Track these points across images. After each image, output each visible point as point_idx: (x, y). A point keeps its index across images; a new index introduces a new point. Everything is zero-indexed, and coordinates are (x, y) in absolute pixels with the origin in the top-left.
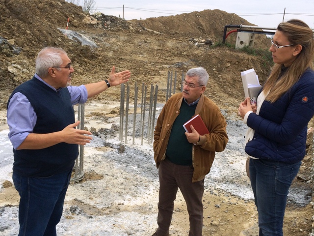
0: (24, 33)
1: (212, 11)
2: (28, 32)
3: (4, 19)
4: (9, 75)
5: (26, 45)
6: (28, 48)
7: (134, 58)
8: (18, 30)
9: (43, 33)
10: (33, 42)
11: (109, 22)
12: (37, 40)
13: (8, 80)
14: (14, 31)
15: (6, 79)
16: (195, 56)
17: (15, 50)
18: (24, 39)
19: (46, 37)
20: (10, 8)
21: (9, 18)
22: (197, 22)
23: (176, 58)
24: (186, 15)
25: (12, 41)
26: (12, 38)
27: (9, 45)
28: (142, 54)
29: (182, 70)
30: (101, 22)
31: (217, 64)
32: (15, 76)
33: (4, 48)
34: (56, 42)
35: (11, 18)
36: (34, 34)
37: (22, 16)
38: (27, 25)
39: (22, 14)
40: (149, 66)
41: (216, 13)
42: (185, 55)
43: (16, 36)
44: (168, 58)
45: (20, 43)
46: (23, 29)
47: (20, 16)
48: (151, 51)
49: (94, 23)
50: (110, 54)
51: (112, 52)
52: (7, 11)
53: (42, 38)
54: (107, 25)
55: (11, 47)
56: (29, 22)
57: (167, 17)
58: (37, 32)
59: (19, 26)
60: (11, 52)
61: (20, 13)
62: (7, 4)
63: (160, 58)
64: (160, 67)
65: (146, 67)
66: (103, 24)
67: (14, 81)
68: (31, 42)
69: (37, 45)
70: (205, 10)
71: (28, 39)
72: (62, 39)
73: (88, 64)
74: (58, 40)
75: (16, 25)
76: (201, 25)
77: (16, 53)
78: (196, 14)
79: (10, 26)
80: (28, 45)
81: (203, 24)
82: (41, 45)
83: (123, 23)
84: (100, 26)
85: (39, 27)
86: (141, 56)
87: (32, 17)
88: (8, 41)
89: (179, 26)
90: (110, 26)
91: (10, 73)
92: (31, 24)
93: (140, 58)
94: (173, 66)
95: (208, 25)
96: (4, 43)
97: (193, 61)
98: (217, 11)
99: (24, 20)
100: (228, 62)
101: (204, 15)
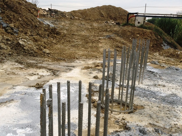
0: (18, 20)
1: (107, 6)
2: (20, 19)
3: (4, 12)
4: (21, 46)
5: (20, 27)
6: (22, 29)
7: (80, 34)
8: (14, 18)
9: (29, 20)
10: (24, 25)
11: (54, 13)
12: (26, 24)
13: (20, 49)
14: (11, 19)
15: (19, 49)
16: (115, 31)
17: (15, 30)
18: (18, 23)
19: (31, 22)
20: (7, 5)
21: (7, 11)
22: (100, 13)
23: (104, 33)
24: (93, 8)
25: (12, 25)
26: (12, 23)
27: (11, 27)
28: (83, 31)
29: (112, 40)
30: (49, 13)
31: (131, 35)
32: (24, 46)
33: (8, 30)
34: (37, 25)
35: (8, 11)
36: (24, 21)
37: (14, 9)
38: (18, 15)
39: (14, 8)
40: (92, 38)
41: (110, 7)
42: (109, 31)
43: (14, 22)
44: (100, 33)
45: (17, 26)
46: (17, 17)
47: (13, 9)
48: (88, 29)
49: (45, 14)
50: (65, 32)
51: (66, 30)
52: (5, 6)
53: (29, 23)
54: (53, 15)
55: (12, 29)
56: (19, 13)
57: (83, 10)
58: (25, 19)
59: (14, 16)
60: (13, 32)
61: (13, 8)
62: (5, 2)
63: (95, 33)
64: (98, 38)
65: (90, 38)
66: (51, 14)
67: (24, 50)
68: (22, 25)
69: (26, 27)
70: (103, 6)
71: (20, 24)
72: (39, 23)
73: (57, 38)
74: (37, 24)
75: (12, 15)
76: (102, 14)
77: (15, 32)
78: (98, 8)
79: (8, 16)
80: (21, 27)
81: (103, 13)
82: (29, 27)
83: (62, 14)
84: (49, 16)
85: (26, 16)
86: (83, 32)
87: (21, 10)
88: (10, 25)
89: (90, 15)
90: (55, 16)
91: (21, 45)
92: (20, 14)
93: (83, 33)
94: (105, 37)
95: (106, 14)
96: (8, 26)
97: (116, 34)
98: (110, 6)
99: (16, 12)
100: (138, 34)
101: (103, 9)
